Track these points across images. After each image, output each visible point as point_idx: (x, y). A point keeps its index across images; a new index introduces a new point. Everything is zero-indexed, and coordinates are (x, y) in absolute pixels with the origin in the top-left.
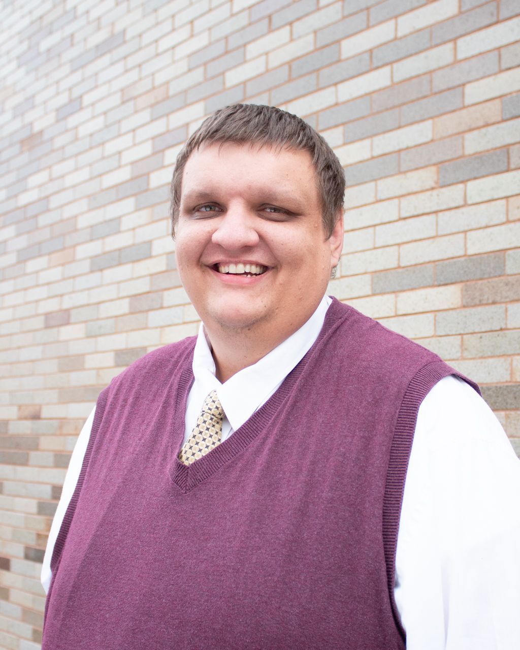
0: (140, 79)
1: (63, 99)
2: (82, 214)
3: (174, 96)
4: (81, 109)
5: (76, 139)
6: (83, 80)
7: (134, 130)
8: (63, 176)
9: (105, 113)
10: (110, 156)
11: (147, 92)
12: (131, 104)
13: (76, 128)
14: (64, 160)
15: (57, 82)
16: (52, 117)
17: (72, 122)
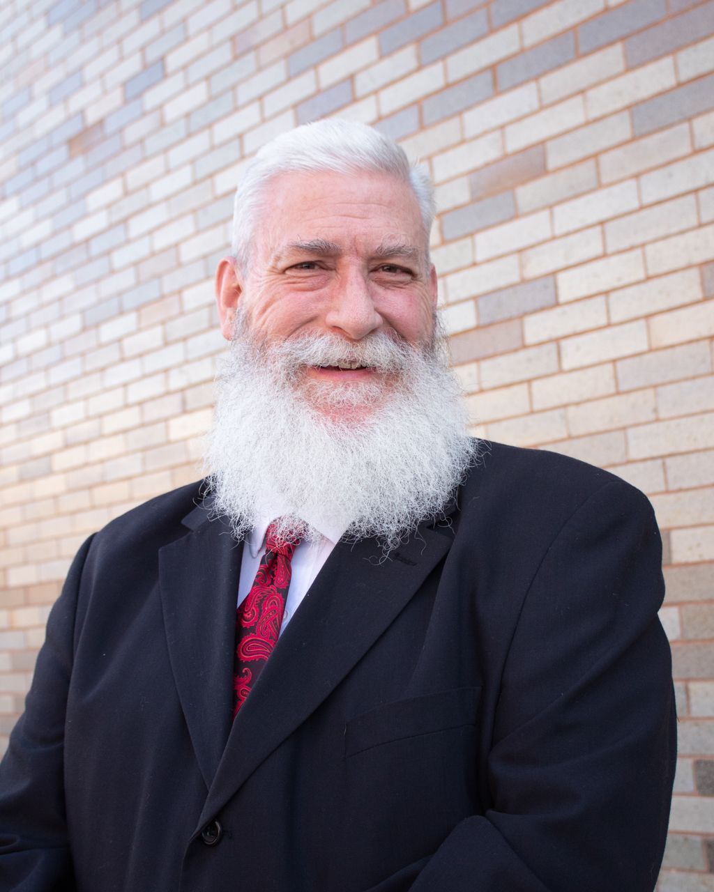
0: (261, 17)
1: (132, 65)
2: (186, 239)
3: (324, 35)
4: (165, 76)
5: (162, 124)
6: (163, 32)
7: (260, 98)
8: (146, 185)
9: (208, 78)
10: (224, 144)
11: (275, 36)
12: (251, 57)
13: (160, 107)
14: (145, 159)
15: (119, 41)
16: (116, 98)
17: (151, 99)
